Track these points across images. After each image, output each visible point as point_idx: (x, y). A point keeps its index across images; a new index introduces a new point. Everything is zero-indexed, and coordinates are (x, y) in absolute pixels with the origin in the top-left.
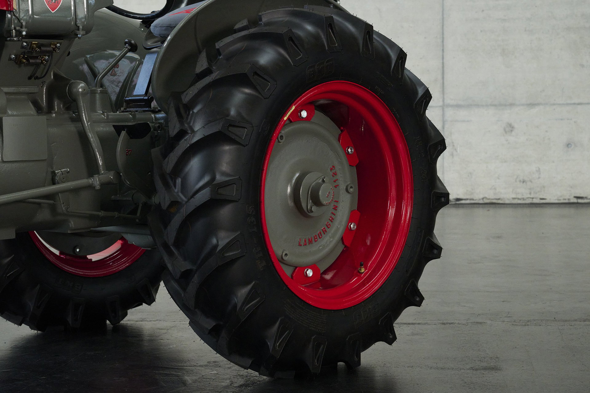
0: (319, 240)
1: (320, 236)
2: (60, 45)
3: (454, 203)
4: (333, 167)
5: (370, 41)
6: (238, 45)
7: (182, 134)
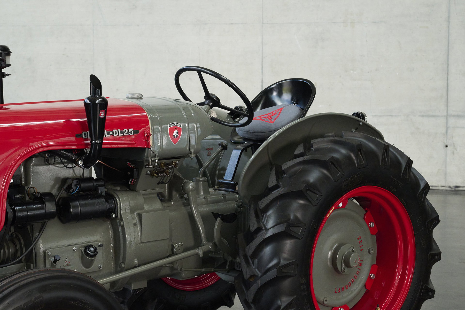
0: (349, 287)
1: (350, 284)
2: (179, 162)
3: (453, 189)
4: (360, 237)
5: (387, 156)
6: (297, 168)
7: (259, 230)
